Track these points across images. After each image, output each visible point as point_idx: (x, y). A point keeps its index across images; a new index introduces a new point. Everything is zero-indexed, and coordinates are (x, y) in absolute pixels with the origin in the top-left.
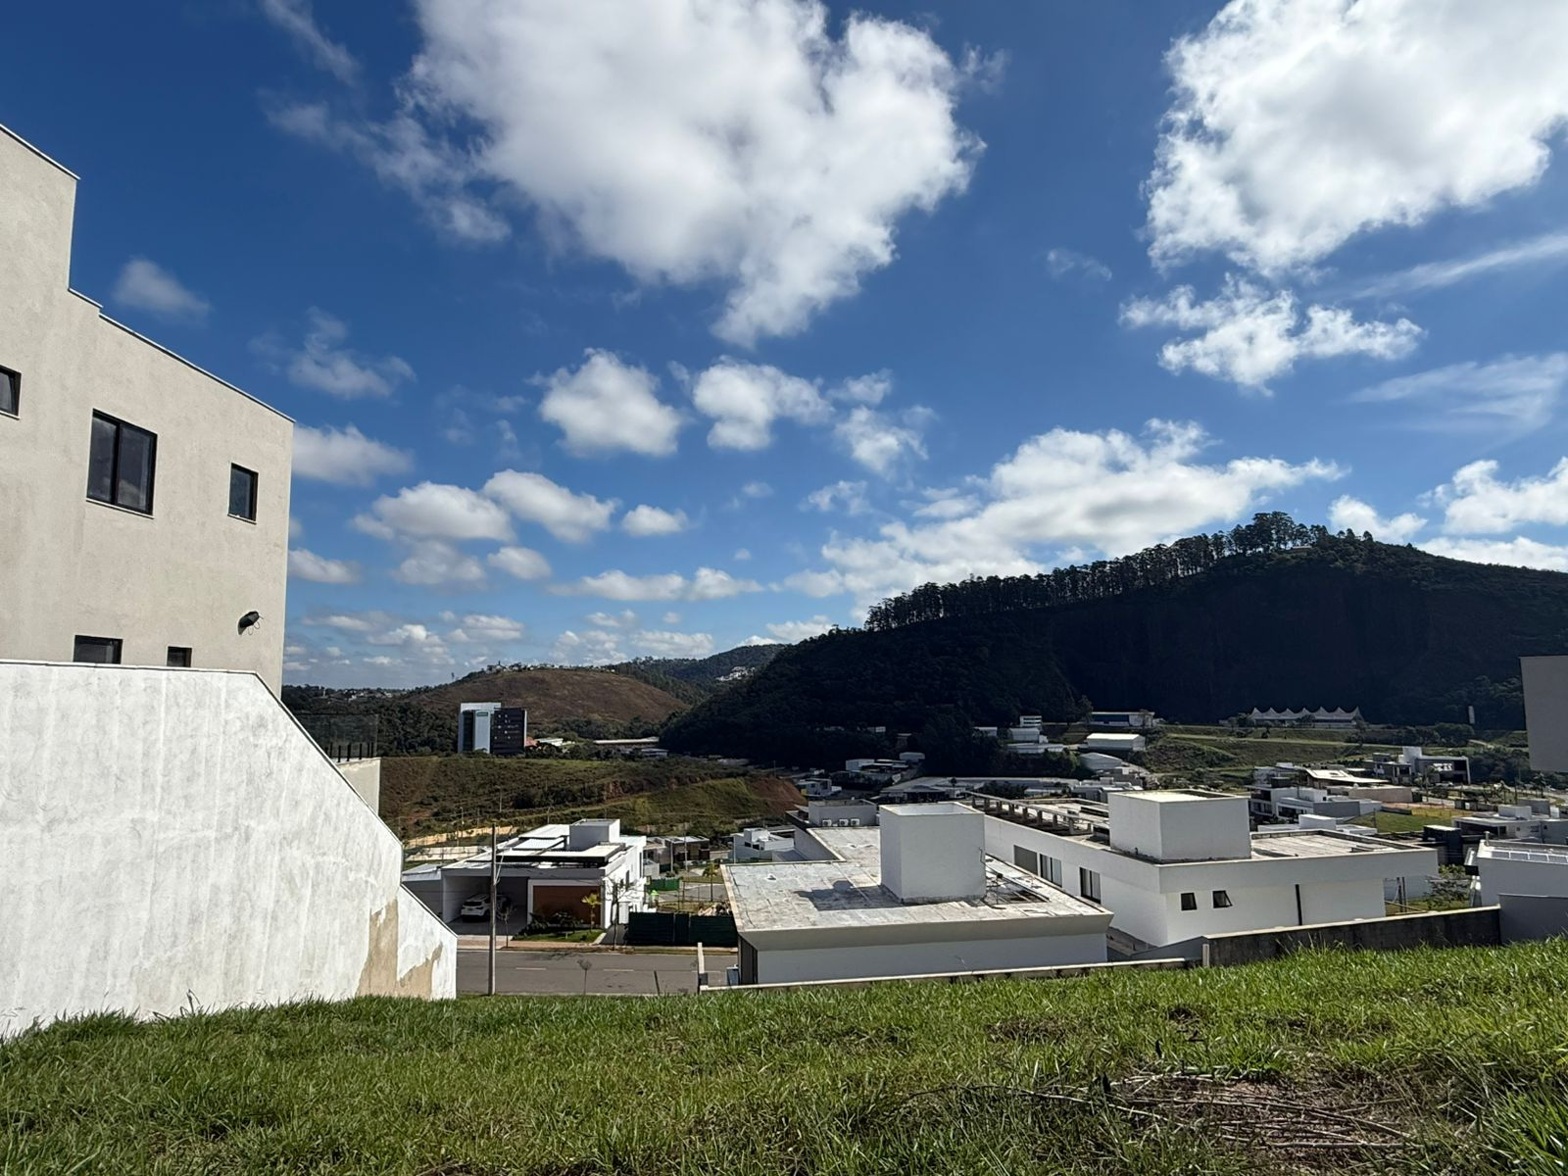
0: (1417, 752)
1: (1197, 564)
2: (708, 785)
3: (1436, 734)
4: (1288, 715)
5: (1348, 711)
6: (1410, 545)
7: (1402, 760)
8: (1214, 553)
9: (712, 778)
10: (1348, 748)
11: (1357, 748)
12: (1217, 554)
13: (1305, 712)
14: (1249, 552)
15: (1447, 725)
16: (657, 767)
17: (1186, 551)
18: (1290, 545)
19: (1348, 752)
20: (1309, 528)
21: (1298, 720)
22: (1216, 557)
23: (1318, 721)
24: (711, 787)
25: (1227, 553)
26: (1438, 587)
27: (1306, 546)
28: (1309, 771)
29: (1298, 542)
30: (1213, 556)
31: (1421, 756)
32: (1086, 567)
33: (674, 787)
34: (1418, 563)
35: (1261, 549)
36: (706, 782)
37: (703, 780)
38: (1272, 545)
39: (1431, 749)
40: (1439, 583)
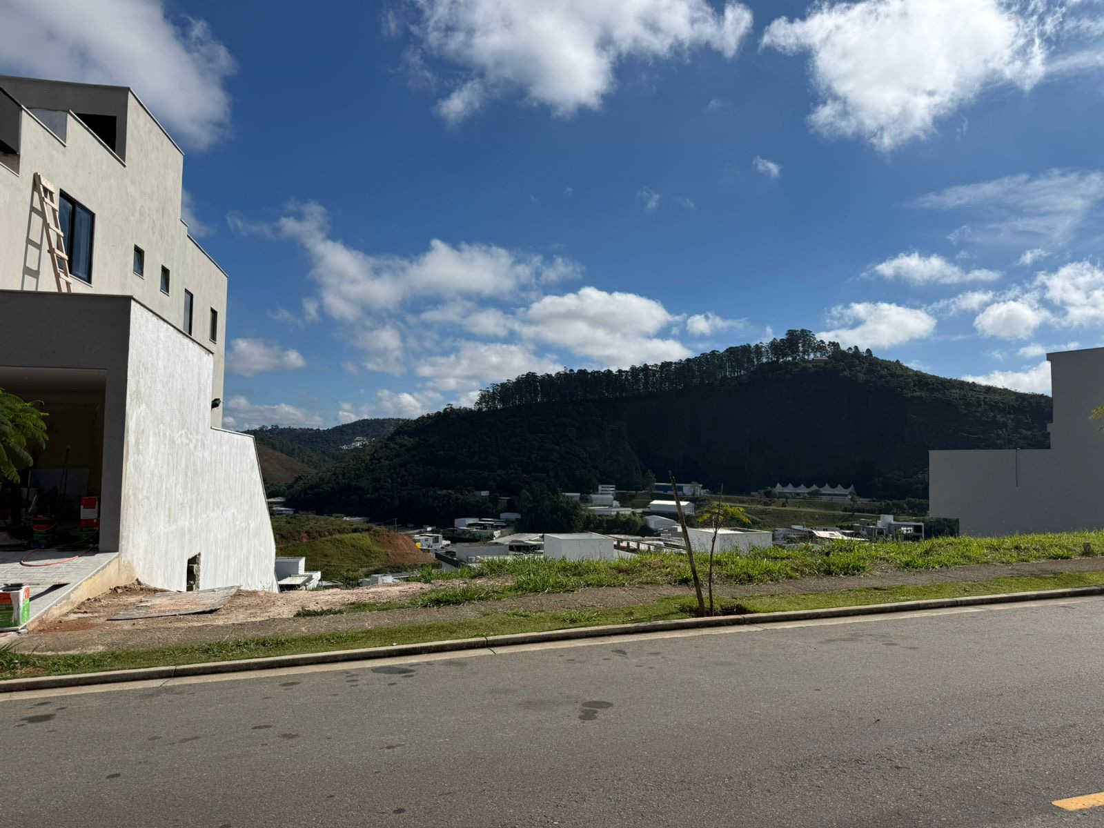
0: (889, 519)
1: (741, 367)
2: (336, 539)
3: (905, 506)
4: (802, 489)
5: (846, 487)
6: (898, 361)
7: (880, 524)
8: (755, 360)
9: (339, 532)
10: (843, 516)
11: (851, 516)
12: (757, 360)
13: (815, 487)
14: (781, 360)
15: (913, 500)
16: (289, 523)
17: (734, 357)
18: (812, 356)
19: (844, 519)
20: (827, 343)
21: (808, 493)
22: (756, 363)
23: (823, 495)
24: (338, 541)
25: (765, 360)
26: (915, 394)
27: (824, 358)
28: (815, 532)
29: (818, 354)
30: (754, 362)
31: (892, 522)
32: (656, 366)
33: (305, 540)
34: (902, 375)
35: (790, 359)
36: (334, 536)
37: (331, 534)
38: (799, 356)
39: (901, 517)
40: (916, 392)
